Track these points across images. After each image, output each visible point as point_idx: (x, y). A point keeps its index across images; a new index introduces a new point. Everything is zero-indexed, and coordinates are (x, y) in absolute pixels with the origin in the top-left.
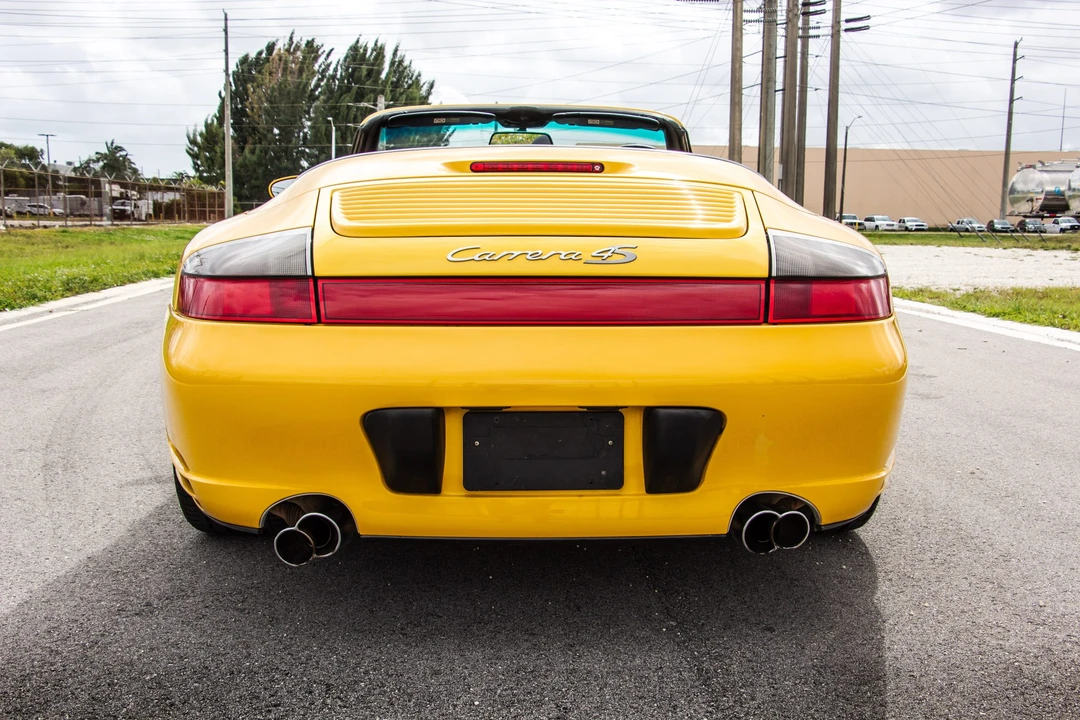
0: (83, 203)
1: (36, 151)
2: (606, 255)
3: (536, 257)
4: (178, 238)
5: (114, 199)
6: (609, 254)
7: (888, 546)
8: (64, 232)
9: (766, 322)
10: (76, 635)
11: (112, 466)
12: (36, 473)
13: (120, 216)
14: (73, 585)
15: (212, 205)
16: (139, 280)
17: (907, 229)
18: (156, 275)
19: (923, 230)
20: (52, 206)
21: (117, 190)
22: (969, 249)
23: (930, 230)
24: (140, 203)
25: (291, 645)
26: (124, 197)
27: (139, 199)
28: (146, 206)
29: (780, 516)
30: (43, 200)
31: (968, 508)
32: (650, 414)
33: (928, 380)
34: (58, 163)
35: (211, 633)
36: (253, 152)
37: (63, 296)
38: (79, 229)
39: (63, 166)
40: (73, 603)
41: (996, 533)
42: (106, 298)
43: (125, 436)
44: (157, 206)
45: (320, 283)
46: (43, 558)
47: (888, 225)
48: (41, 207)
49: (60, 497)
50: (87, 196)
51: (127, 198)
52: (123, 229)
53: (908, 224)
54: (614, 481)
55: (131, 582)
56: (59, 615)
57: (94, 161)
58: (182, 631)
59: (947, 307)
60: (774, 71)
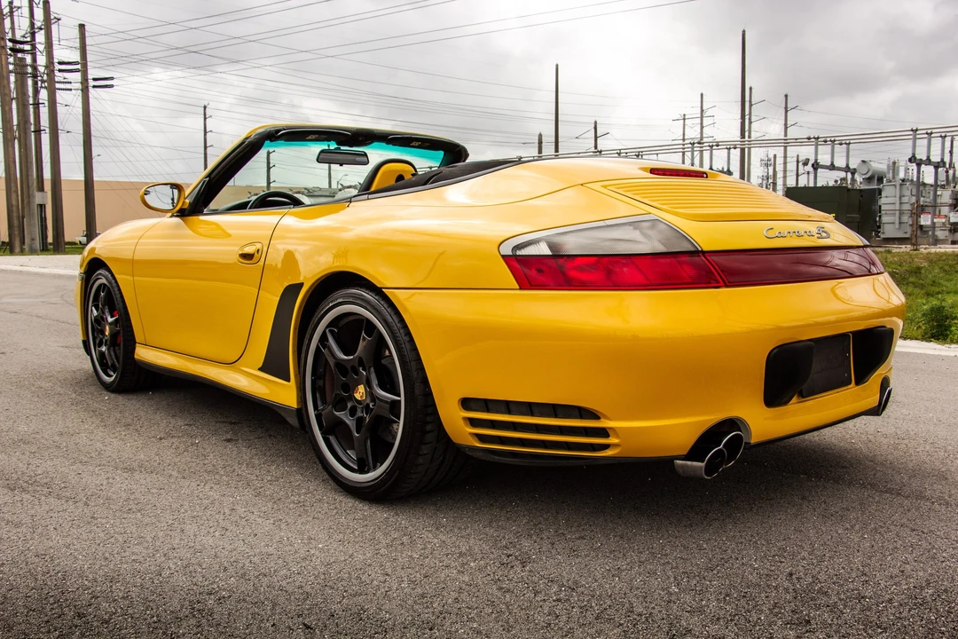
3: (800, 234)
45: (707, 256)
60: (29, 115)
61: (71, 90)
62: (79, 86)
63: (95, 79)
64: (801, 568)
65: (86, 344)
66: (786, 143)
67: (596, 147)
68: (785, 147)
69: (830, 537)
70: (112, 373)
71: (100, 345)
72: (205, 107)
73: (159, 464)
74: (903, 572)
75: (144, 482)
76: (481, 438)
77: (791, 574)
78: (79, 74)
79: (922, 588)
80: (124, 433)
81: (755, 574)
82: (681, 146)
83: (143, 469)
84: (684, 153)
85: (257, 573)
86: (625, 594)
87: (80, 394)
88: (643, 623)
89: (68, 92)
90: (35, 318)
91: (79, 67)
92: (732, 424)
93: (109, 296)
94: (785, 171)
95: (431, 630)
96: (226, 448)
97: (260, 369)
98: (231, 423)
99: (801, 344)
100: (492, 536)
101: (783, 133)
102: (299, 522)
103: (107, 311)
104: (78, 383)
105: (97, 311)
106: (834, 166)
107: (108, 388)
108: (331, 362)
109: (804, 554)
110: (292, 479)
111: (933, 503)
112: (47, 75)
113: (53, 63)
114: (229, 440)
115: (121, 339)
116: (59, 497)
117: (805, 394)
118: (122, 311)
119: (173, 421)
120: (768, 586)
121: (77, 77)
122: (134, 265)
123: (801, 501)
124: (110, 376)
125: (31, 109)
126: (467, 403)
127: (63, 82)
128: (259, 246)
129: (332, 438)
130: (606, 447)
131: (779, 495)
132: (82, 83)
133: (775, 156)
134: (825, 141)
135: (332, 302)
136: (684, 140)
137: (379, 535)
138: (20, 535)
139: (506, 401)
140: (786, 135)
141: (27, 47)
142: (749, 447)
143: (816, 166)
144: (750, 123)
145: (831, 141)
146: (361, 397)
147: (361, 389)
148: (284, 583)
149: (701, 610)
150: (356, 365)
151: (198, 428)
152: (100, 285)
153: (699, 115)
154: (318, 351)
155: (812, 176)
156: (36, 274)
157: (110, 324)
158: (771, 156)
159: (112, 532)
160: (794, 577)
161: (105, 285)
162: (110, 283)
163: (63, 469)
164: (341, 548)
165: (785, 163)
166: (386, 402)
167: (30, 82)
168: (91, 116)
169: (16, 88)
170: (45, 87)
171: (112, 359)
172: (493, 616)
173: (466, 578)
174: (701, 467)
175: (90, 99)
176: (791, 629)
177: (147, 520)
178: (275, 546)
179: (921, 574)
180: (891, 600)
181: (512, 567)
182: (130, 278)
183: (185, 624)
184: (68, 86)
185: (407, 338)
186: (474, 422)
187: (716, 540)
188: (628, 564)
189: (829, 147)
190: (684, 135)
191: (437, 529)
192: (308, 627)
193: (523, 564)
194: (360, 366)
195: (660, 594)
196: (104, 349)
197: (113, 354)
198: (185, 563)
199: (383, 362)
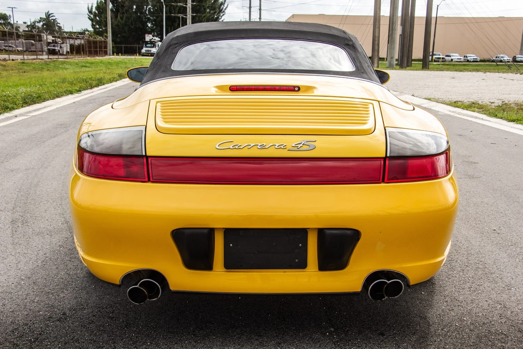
0: (33, 45)
1: (7, 16)
2: (299, 146)
3: (263, 147)
4: (83, 66)
5: (49, 44)
6: (301, 145)
7: (447, 279)
8: (23, 63)
9: (383, 181)
10: (27, 334)
11: (47, 221)
12: (7, 226)
13: (52, 52)
14: (26, 301)
15: (101, 47)
16: (62, 96)
17: (468, 61)
18: (71, 93)
19: (477, 61)
20: (17, 47)
21: (50, 38)
22: (501, 75)
23: (481, 61)
24: (62, 45)
25: (137, 342)
26: (54, 42)
27: (63, 43)
28: (66, 48)
29: (389, 282)
30: (11, 42)
31: (490, 253)
32: (321, 232)
33: (474, 165)
34: (18, 23)
35: (96, 333)
36: (122, 18)
37: (22, 107)
38: (31, 61)
39: (21, 24)
40: (26, 313)
41: (504, 270)
42: (45, 107)
43: (53, 202)
44: (72, 46)
45: (149, 160)
46: (11, 283)
47: (458, 59)
48: (10, 46)
49: (20, 242)
50: (35, 41)
51: (56, 43)
52: (54, 61)
53: (469, 58)
54: (302, 265)
55: (55, 299)
56: (18, 321)
57: (38, 22)
58: (81, 331)
59: (487, 115)
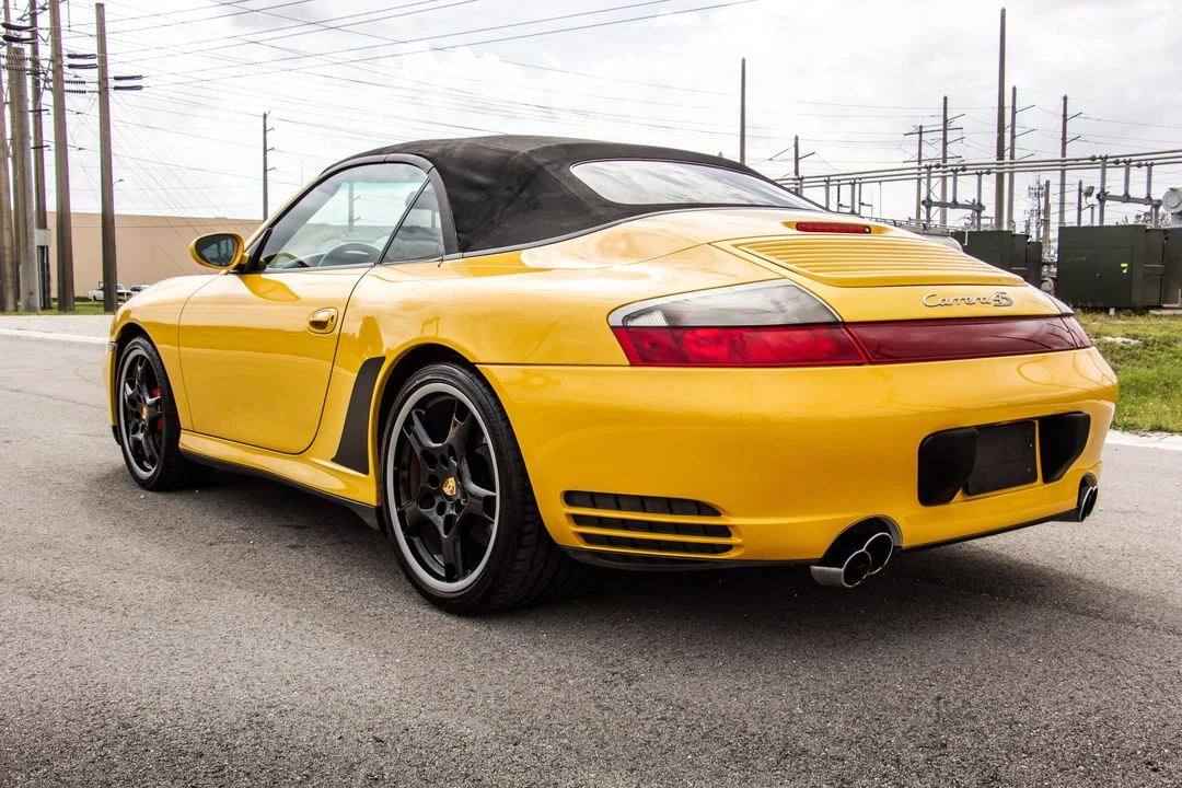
60: (28, 126)
61: (85, 92)
62: (96, 87)
63: (117, 78)
64: (952, 692)
65: (116, 430)
66: (1063, 165)
67: (797, 173)
68: (1063, 172)
69: (996, 661)
70: (150, 467)
71: (135, 432)
72: (265, 116)
73: (210, 572)
74: (1072, 698)
75: (192, 592)
76: (587, 538)
77: (939, 698)
78: (96, 70)
79: (1088, 715)
80: (165, 538)
81: (896, 698)
82: (916, 171)
83: (190, 578)
84: (919, 180)
85: (323, 687)
86: (741, 714)
87: (109, 492)
88: (756, 743)
89: (81, 95)
90: (43, 398)
91: (95, 61)
92: (878, 523)
93: (148, 370)
94: (1062, 204)
95: (515, 745)
96: (290, 555)
97: (333, 460)
98: (297, 527)
99: (962, 431)
100: (598, 653)
101: (1060, 151)
102: (375, 636)
103: (145, 389)
104: (107, 480)
105: (132, 388)
106: (1129, 197)
107: (145, 485)
108: (418, 450)
109: (962, 678)
110: (369, 590)
111: (1137, 627)
112: (53, 72)
113: (61, 56)
114: (293, 547)
115: (163, 425)
116: (92, 607)
117: (972, 491)
118: (166, 390)
119: (225, 524)
120: (909, 709)
121: (94, 74)
122: (181, 333)
123: (973, 622)
124: (147, 470)
125: (31, 116)
126: (570, 497)
127: (74, 82)
128: (333, 312)
129: (416, 540)
130: (728, 548)
131: (949, 615)
132: (99, 83)
133: (1048, 182)
134: (1117, 162)
135: (419, 379)
136: (920, 161)
137: (466, 650)
138: (50, 646)
139: (615, 495)
140: (1064, 154)
141: (26, 35)
142: (899, 551)
143: (1103, 197)
144: (1013, 137)
145: (1125, 161)
146: (452, 491)
147: (451, 482)
148: (354, 698)
149: (824, 732)
150: (446, 454)
151: (256, 532)
152: (136, 358)
153: (942, 127)
154: (402, 437)
155: (1097, 210)
156: (39, 341)
157: (149, 406)
158: (1043, 183)
159: (157, 643)
160: (941, 701)
161: (143, 357)
162: (150, 355)
163: (95, 577)
164: (422, 663)
165: (1062, 193)
166: (479, 498)
167: (29, 80)
168: (112, 128)
169: (10, 88)
170: (50, 89)
171: (150, 449)
172: (587, 732)
173: (562, 696)
174: (839, 574)
175: (110, 104)
176: (922, 752)
177: (196, 632)
178: (345, 660)
179: (1093, 700)
180: (1048, 726)
181: (616, 685)
182: (176, 349)
183: (242, 736)
184: (81, 87)
185: (503, 424)
186: (578, 520)
187: (859, 662)
188: (751, 684)
189: (1123, 170)
190: (920, 154)
191: (535, 645)
192: (379, 741)
193: (629, 683)
194: (450, 455)
195: (780, 715)
196: (140, 436)
197: (151, 443)
198: (241, 676)
199: (478, 450)
